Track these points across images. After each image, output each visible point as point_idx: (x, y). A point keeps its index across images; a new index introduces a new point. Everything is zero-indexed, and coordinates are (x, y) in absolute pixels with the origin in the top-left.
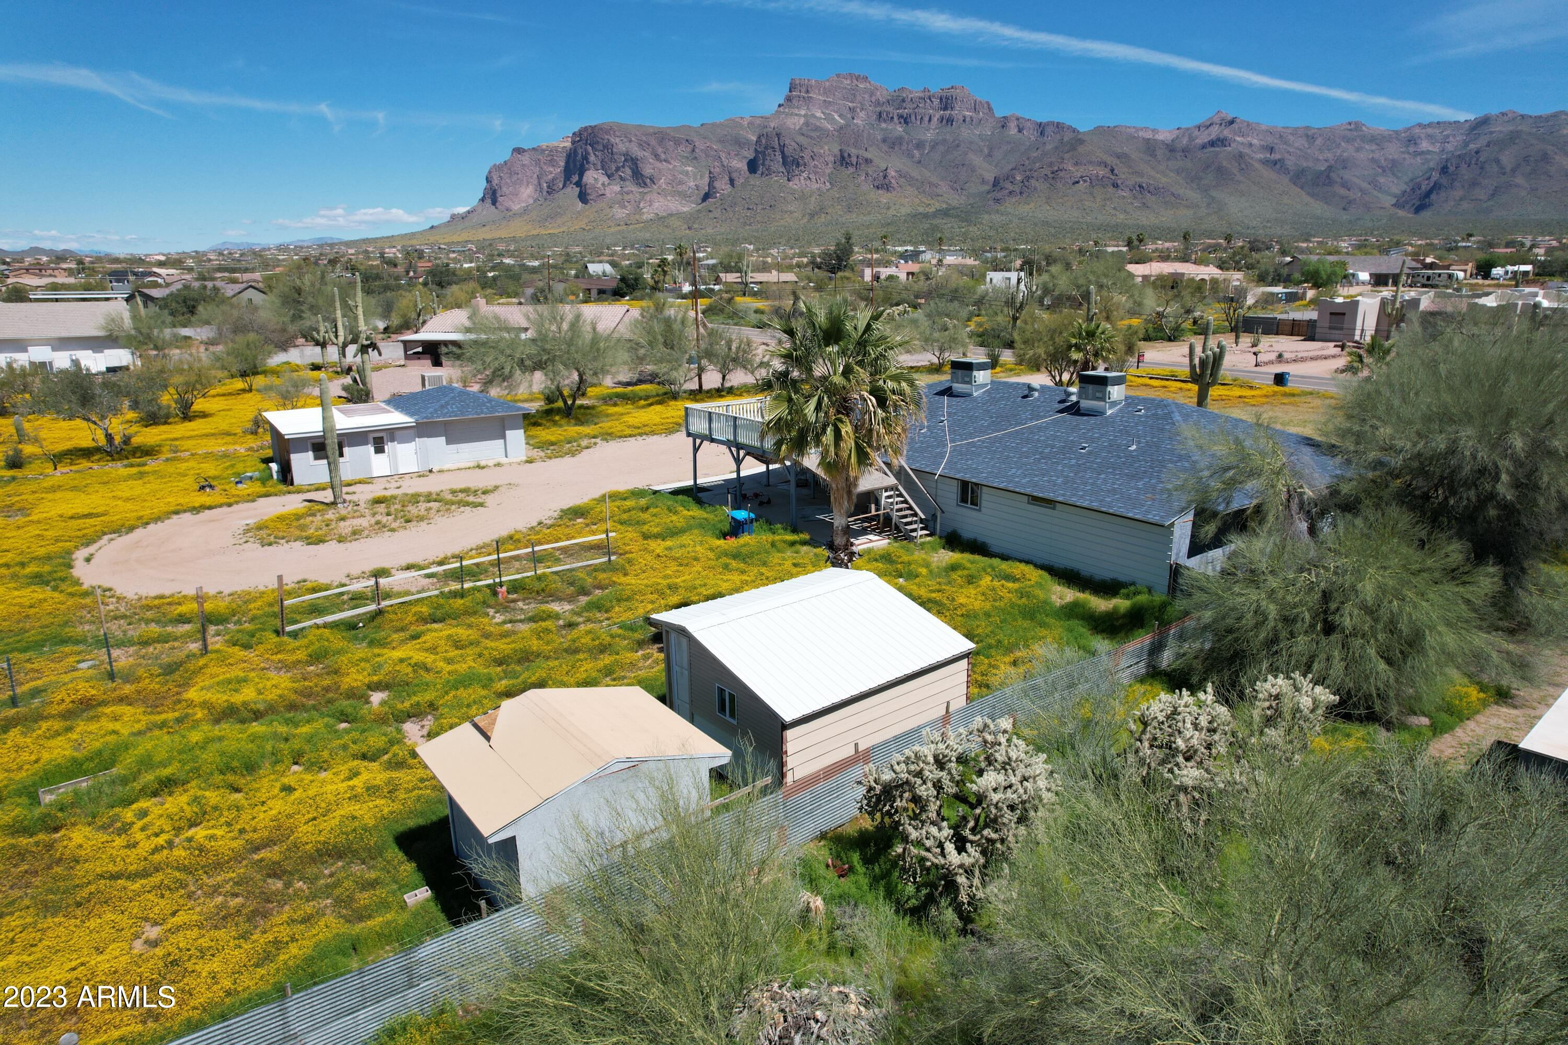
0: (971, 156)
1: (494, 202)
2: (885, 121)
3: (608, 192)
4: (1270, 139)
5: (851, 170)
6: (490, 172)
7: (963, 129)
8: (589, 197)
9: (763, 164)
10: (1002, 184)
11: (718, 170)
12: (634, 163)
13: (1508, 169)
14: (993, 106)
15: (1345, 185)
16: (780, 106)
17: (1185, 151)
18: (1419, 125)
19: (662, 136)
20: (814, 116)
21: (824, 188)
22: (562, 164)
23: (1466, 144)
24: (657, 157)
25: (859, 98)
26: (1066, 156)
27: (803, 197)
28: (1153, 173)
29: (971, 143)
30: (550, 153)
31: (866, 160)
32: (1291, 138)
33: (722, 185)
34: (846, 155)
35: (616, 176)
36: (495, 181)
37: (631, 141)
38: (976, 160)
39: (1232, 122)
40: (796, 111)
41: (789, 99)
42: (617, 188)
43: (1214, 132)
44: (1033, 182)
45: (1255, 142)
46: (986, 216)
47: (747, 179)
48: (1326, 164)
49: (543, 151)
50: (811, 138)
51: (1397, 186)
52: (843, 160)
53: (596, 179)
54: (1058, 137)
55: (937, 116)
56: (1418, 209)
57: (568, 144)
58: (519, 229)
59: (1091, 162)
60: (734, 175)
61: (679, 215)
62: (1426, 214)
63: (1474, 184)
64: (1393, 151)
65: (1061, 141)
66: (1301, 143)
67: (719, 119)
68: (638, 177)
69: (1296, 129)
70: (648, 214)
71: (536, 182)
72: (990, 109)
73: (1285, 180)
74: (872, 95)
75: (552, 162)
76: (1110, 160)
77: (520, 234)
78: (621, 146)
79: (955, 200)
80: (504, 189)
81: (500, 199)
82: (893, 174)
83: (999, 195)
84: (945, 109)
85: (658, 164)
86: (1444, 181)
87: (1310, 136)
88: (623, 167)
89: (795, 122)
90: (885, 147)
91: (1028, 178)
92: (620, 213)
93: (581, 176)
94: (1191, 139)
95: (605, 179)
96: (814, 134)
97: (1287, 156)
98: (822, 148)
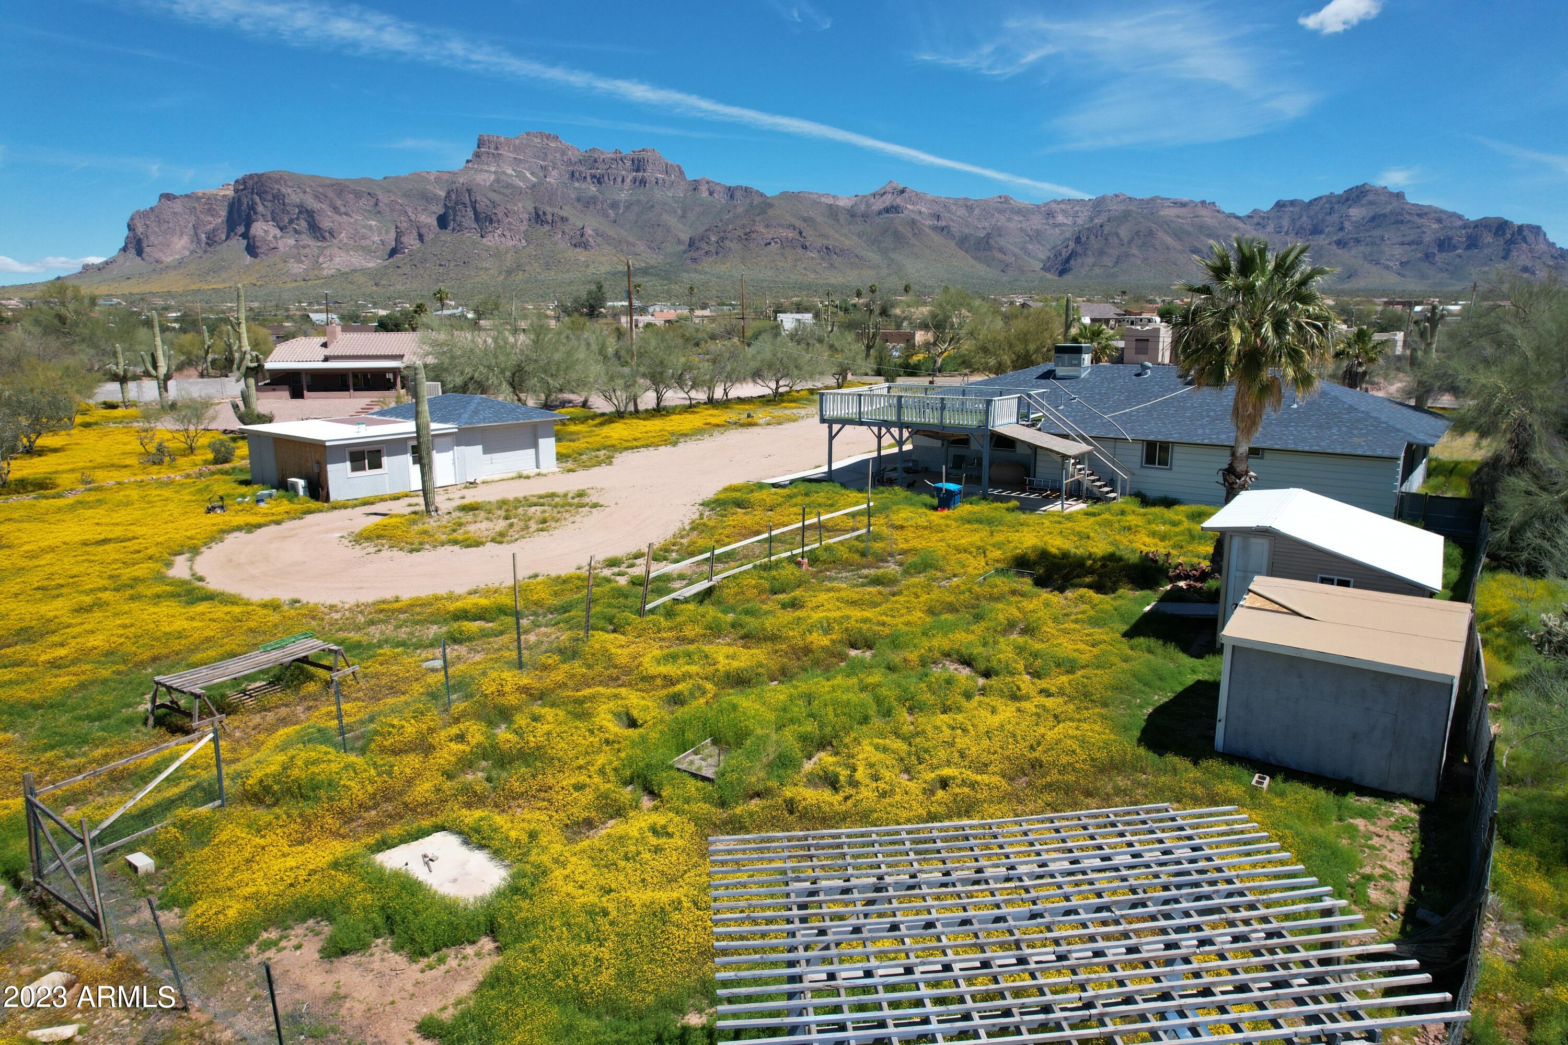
0: (666, 217)
1: (140, 252)
2: (578, 180)
3: (280, 244)
4: (936, 208)
5: (547, 228)
6: (132, 219)
7: (656, 191)
8: (259, 251)
9: (454, 220)
10: (697, 244)
11: (405, 225)
12: (310, 216)
13: (1125, 242)
14: (684, 169)
15: (1001, 250)
16: (468, 161)
17: (865, 216)
18: (1055, 201)
19: (340, 188)
20: (504, 173)
21: (520, 246)
22: (224, 213)
23: (1092, 219)
24: (336, 209)
25: (550, 157)
26: (757, 218)
27: (498, 254)
28: (837, 236)
29: (665, 204)
30: (208, 203)
31: (562, 218)
32: (954, 208)
33: (411, 241)
34: (541, 213)
35: (290, 229)
36: (140, 229)
37: (305, 192)
38: (671, 221)
39: (903, 191)
40: (486, 168)
41: (477, 155)
42: (292, 242)
43: (888, 200)
44: (728, 243)
45: (923, 210)
46: (685, 275)
47: (437, 235)
48: (985, 232)
49: (198, 199)
50: (504, 194)
51: (1043, 253)
52: (538, 218)
53: (266, 232)
54: (748, 201)
55: (630, 177)
56: (1062, 273)
57: (230, 193)
58: (175, 283)
59: (781, 225)
60: (423, 231)
61: (364, 271)
62: (1068, 277)
63: (1102, 253)
64: (1037, 222)
65: (751, 205)
66: (962, 212)
67: (403, 172)
68: (315, 229)
69: (957, 199)
70: (328, 269)
71: (192, 232)
72: (681, 172)
73: (952, 244)
74: (563, 153)
75: (211, 211)
76: (799, 224)
77: (178, 287)
78: (294, 197)
79: (654, 259)
80: (152, 238)
81: (147, 249)
82: (590, 232)
83: (696, 255)
84: (638, 170)
85: (337, 217)
86: (1079, 249)
87: (969, 206)
88: (298, 219)
89: (485, 178)
90: (580, 207)
91: (723, 239)
92: (297, 268)
93: (248, 226)
94: (868, 205)
95: (277, 232)
96: (508, 191)
97: (951, 223)
98: (516, 205)
